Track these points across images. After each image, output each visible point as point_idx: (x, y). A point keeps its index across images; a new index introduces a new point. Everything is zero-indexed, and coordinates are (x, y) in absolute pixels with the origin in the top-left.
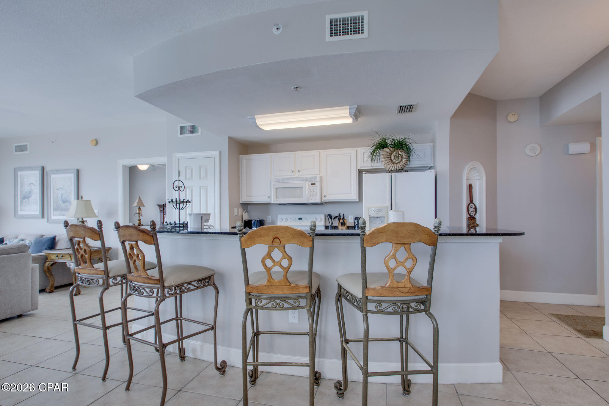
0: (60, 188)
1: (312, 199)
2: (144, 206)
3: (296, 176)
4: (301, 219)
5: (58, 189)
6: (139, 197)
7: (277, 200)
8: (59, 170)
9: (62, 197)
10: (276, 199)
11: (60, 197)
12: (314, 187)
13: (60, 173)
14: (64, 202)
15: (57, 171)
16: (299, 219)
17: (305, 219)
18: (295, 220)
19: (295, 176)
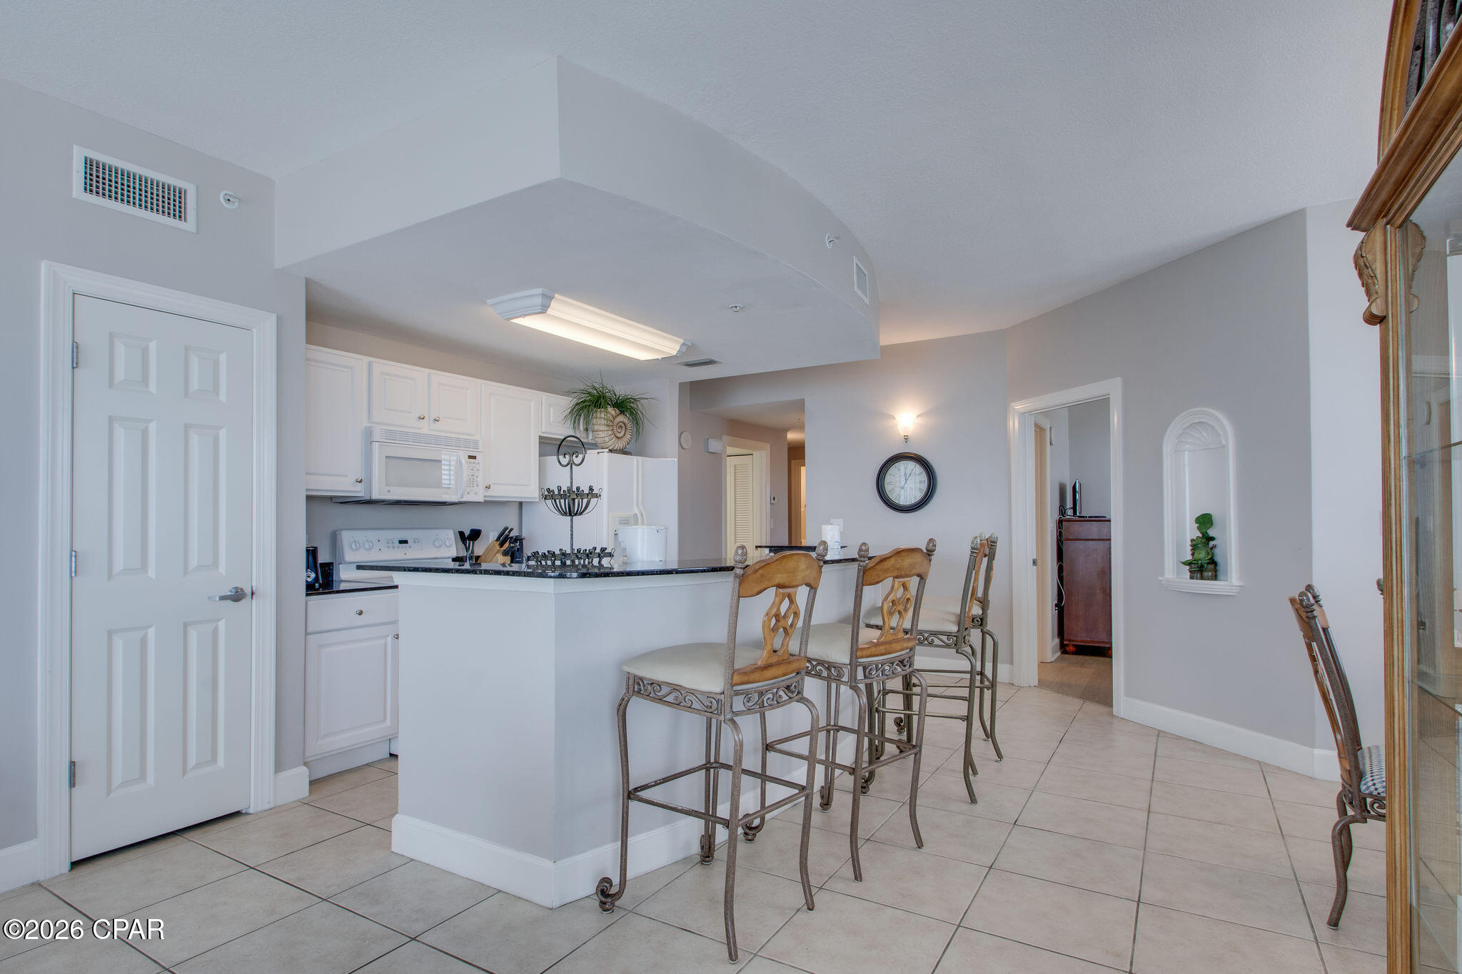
1: (468, 493)
3: (425, 431)
4: (406, 542)
7: (389, 491)
10: (388, 488)
12: (474, 465)
16: (401, 542)
17: (415, 542)
18: (391, 545)
19: (423, 431)
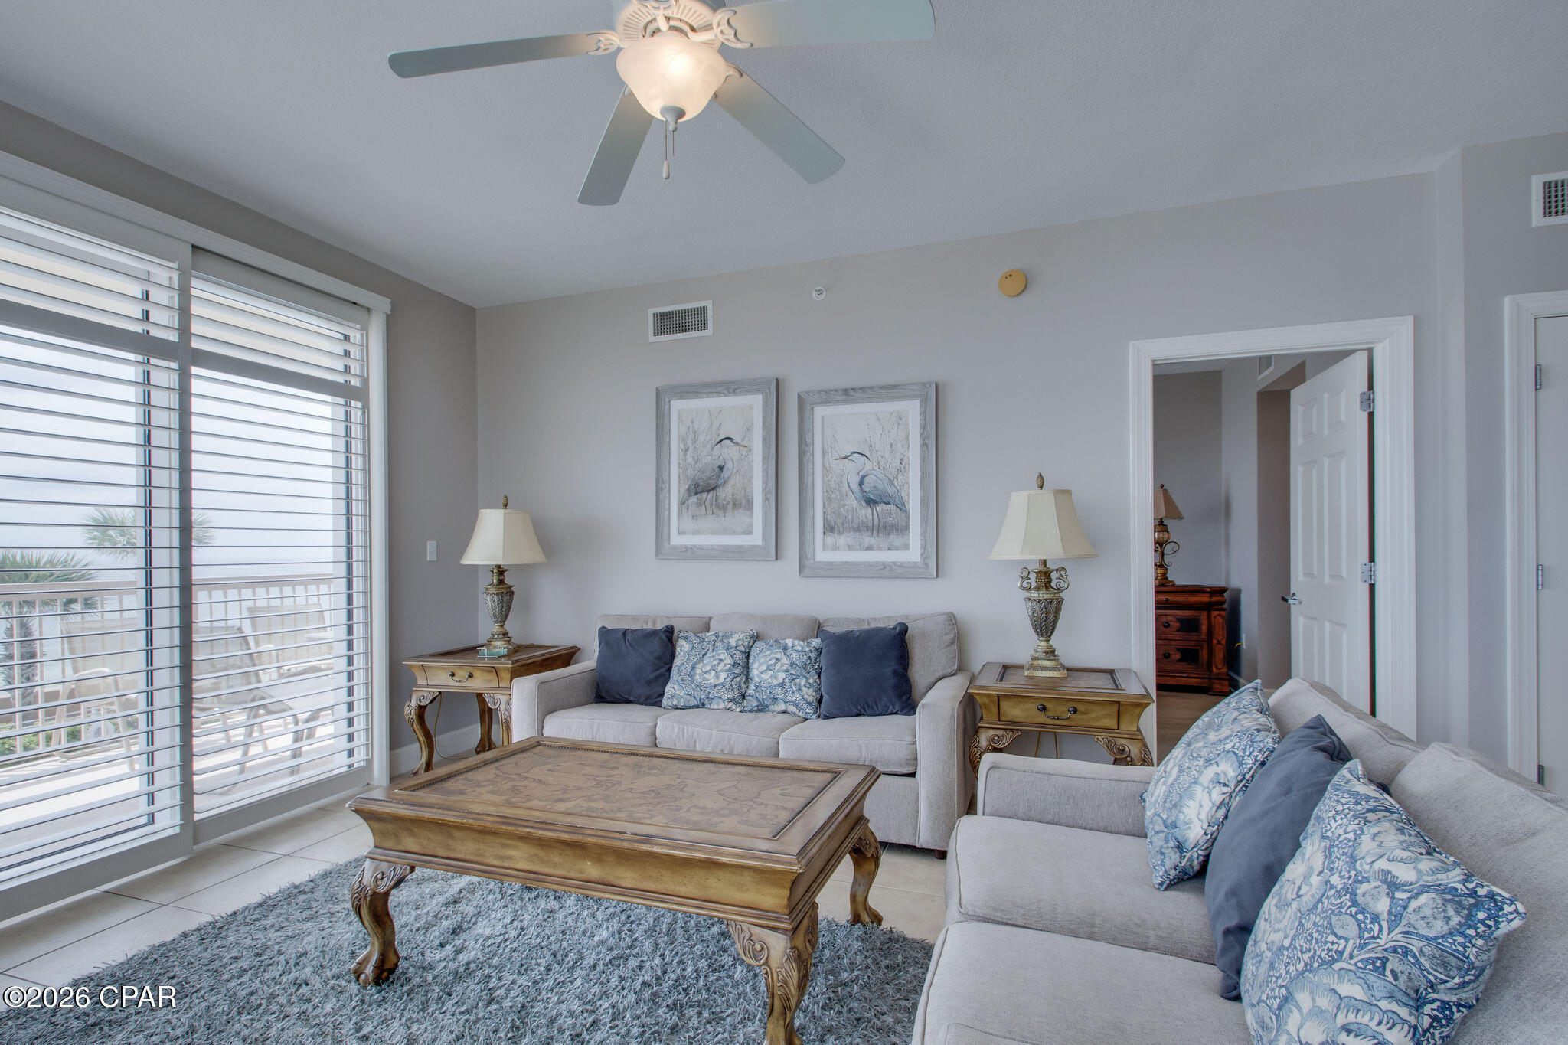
0: (854, 453)
2: (1182, 518)
5: (846, 457)
6: (1162, 486)
8: (853, 389)
9: (861, 484)
11: (855, 486)
13: (854, 401)
14: (870, 502)
15: (846, 391)
